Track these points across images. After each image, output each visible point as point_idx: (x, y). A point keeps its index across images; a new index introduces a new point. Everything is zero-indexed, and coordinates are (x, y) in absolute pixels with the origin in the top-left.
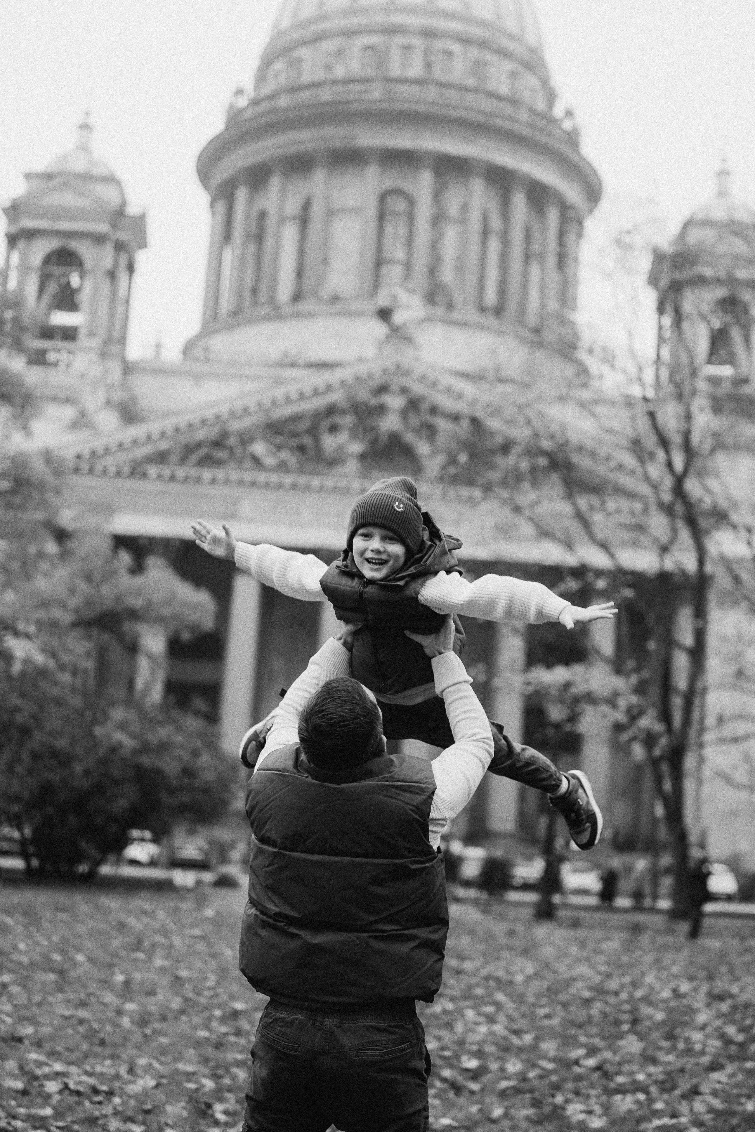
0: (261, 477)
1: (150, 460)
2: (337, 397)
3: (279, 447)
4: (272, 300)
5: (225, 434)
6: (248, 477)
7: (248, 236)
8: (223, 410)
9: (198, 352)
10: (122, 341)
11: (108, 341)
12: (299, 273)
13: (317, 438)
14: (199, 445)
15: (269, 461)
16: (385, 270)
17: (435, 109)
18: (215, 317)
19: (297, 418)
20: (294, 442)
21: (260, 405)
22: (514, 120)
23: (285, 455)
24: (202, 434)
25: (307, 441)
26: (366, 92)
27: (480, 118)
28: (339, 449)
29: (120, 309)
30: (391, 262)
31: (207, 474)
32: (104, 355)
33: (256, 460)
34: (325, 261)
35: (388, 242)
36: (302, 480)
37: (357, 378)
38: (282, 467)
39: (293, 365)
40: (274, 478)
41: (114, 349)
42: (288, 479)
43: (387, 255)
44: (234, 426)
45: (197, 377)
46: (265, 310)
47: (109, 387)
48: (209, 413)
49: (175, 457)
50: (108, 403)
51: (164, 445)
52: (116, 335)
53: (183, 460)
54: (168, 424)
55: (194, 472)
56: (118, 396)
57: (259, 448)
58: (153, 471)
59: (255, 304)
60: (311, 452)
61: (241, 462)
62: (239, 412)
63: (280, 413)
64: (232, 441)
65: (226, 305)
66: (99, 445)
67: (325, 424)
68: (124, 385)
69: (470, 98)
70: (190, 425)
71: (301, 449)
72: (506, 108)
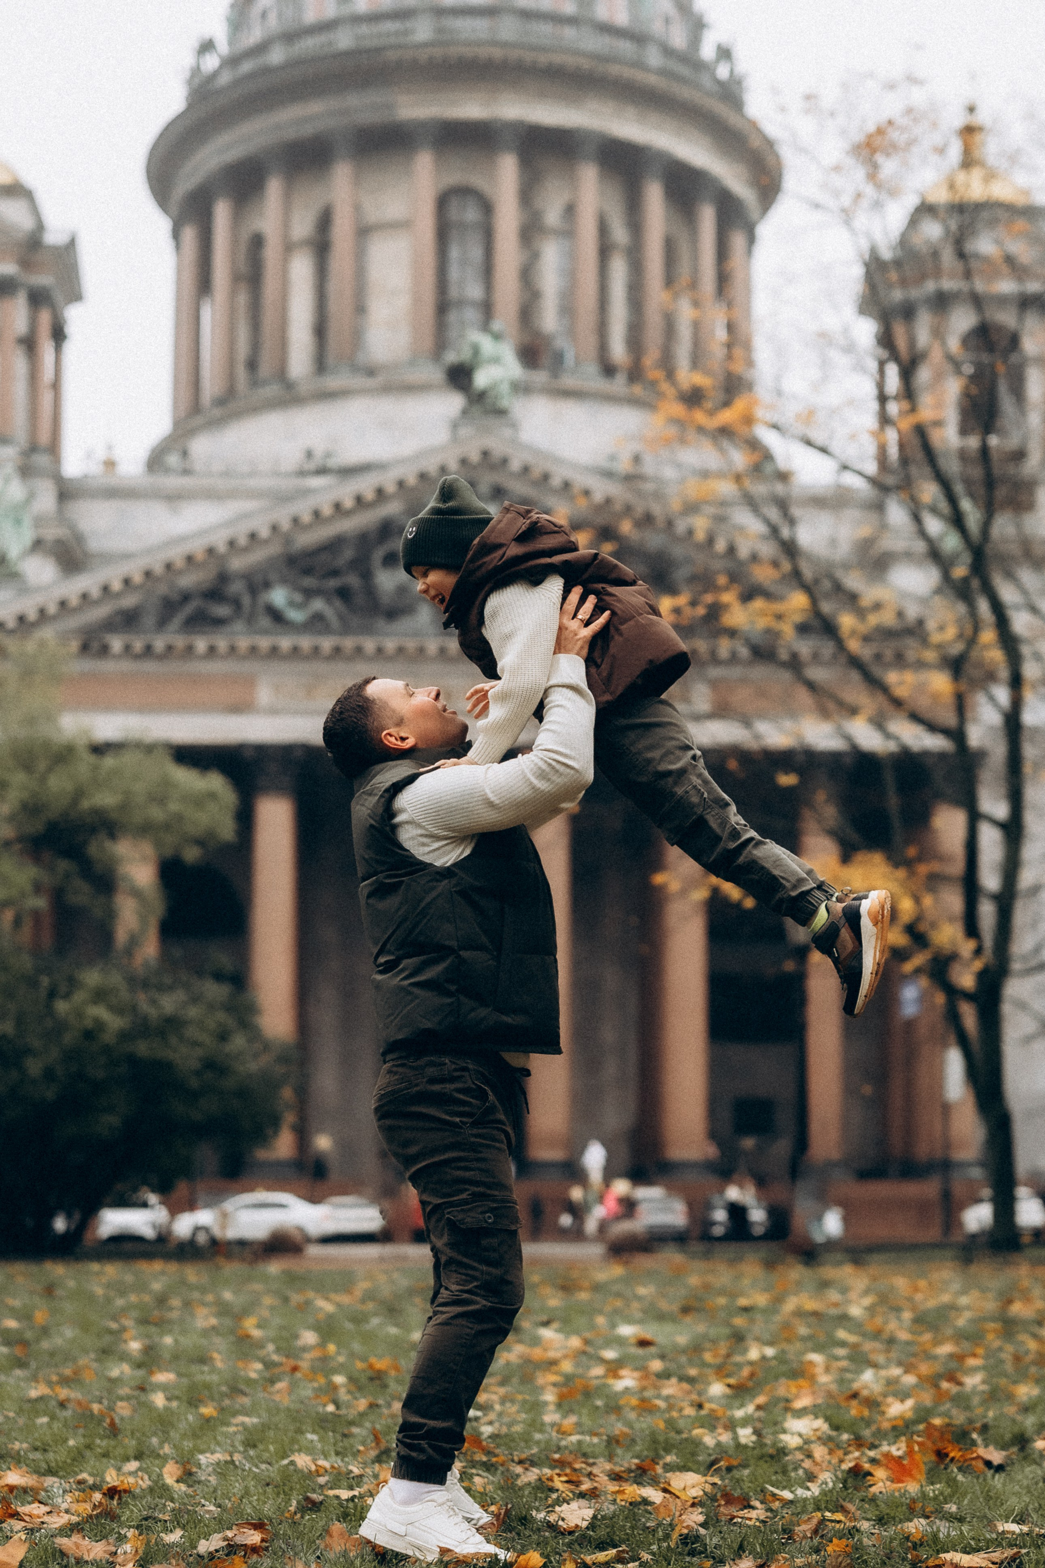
0: (285, 643)
1: (109, 625)
2: (393, 509)
3: (309, 594)
4: (281, 374)
5: (223, 578)
6: (264, 643)
7: (236, 278)
8: (219, 541)
9: (173, 460)
10: (54, 448)
11: (33, 448)
12: (320, 331)
13: (367, 575)
14: (186, 597)
15: (296, 616)
16: (452, 317)
17: (514, 54)
18: (196, 408)
19: (334, 545)
20: (333, 583)
21: (275, 528)
22: (639, 65)
23: (318, 605)
24: (188, 581)
25: (353, 580)
26: (406, 33)
27: (586, 64)
28: (402, 590)
29: (47, 398)
30: (461, 303)
31: (201, 645)
32: (26, 471)
33: (276, 616)
34: (360, 309)
35: (454, 273)
36: (348, 643)
37: (423, 476)
38: (317, 623)
39: (322, 471)
40: (306, 642)
41: (42, 460)
42: (327, 644)
43: (454, 292)
44: (237, 564)
45: (174, 498)
46: (272, 390)
47: (39, 521)
48: (197, 547)
49: (149, 620)
50: (38, 545)
51: (129, 601)
52: (44, 437)
53: (162, 623)
54: (135, 570)
55: (180, 642)
56: (51, 533)
57: (279, 596)
58: (116, 644)
59: (255, 383)
60: (360, 599)
61: (251, 620)
62: (243, 541)
63: (306, 540)
64: (236, 587)
65: (211, 386)
66: (29, 607)
67: (378, 554)
68: (61, 515)
69: (569, 33)
70: (169, 566)
71: (344, 594)
72: (625, 47)
